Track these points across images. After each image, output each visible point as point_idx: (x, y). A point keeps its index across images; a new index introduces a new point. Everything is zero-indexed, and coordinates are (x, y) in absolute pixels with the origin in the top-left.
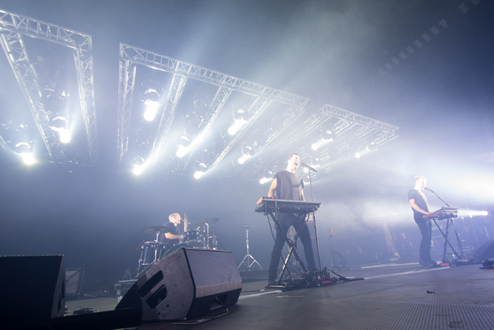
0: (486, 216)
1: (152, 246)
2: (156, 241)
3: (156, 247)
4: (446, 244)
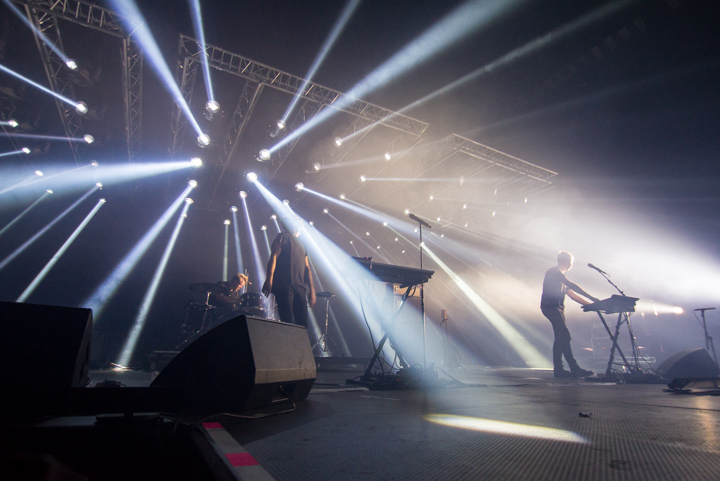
4: (613, 350)
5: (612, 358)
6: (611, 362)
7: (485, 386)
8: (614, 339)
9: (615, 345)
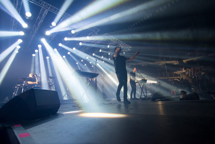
0: (156, 83)
1: (21, 87)
2: (23, 85)
3: (23, 87)
4: (142, 92)
5: (141, 94)
6: (141, 95)
7: (111, 104)
8: (142, 89)
9: (142, 91)
